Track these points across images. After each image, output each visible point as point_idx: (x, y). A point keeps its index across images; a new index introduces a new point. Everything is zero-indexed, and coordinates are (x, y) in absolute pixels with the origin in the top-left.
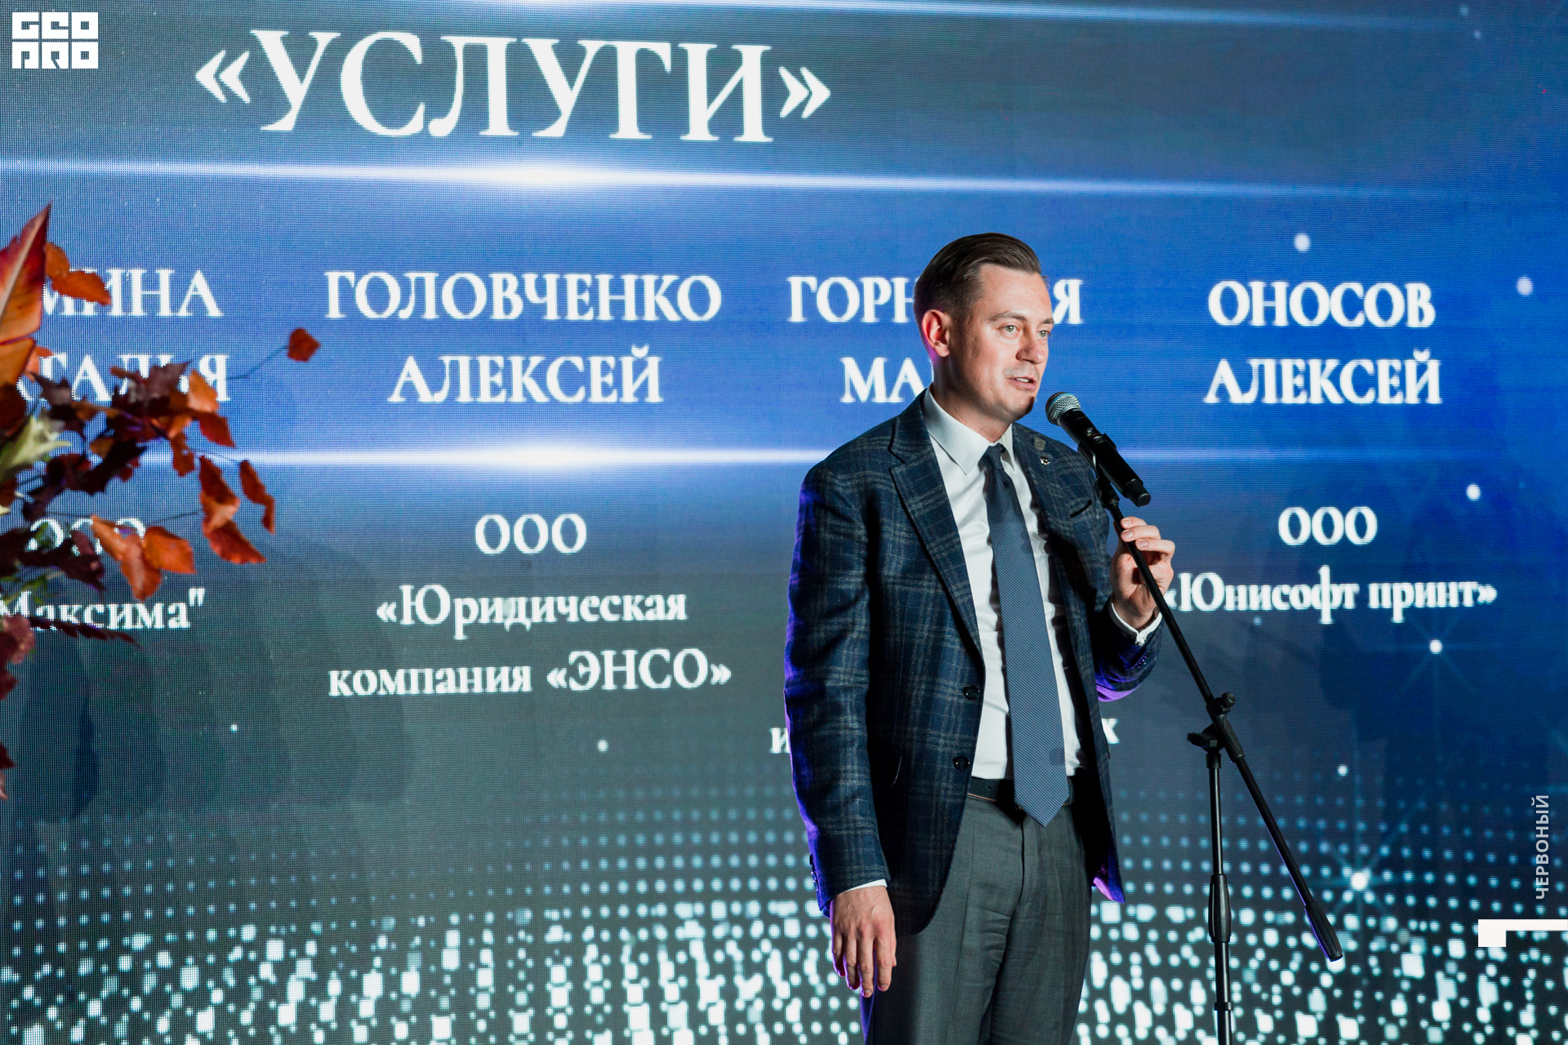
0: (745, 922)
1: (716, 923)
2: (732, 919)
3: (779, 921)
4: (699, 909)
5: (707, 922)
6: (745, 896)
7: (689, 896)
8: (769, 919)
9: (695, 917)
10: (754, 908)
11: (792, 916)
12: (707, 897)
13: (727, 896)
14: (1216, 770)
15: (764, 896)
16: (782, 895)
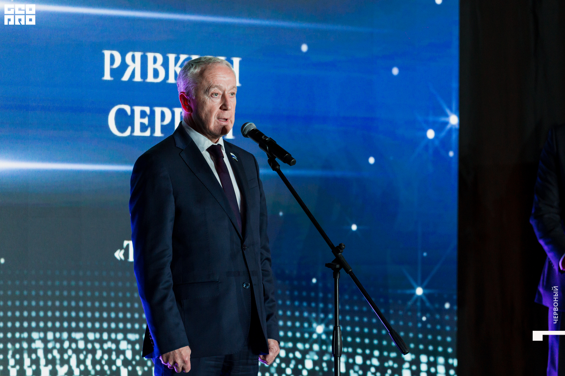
0: (61, 341)
1: (49, 341)
2: (56, 340)
3: (76, 341)
4: (42, 335)
5: (45, 341)
6: (61, 330)
7: (38, 329)
8: (71, 340)
9: (40, 339)
10: (65, 335)
11: (81, 339)
12: (45, 330)
13: (54, 330)
14: (338, 279)
15: (70, 330)
16: (77, 330)
